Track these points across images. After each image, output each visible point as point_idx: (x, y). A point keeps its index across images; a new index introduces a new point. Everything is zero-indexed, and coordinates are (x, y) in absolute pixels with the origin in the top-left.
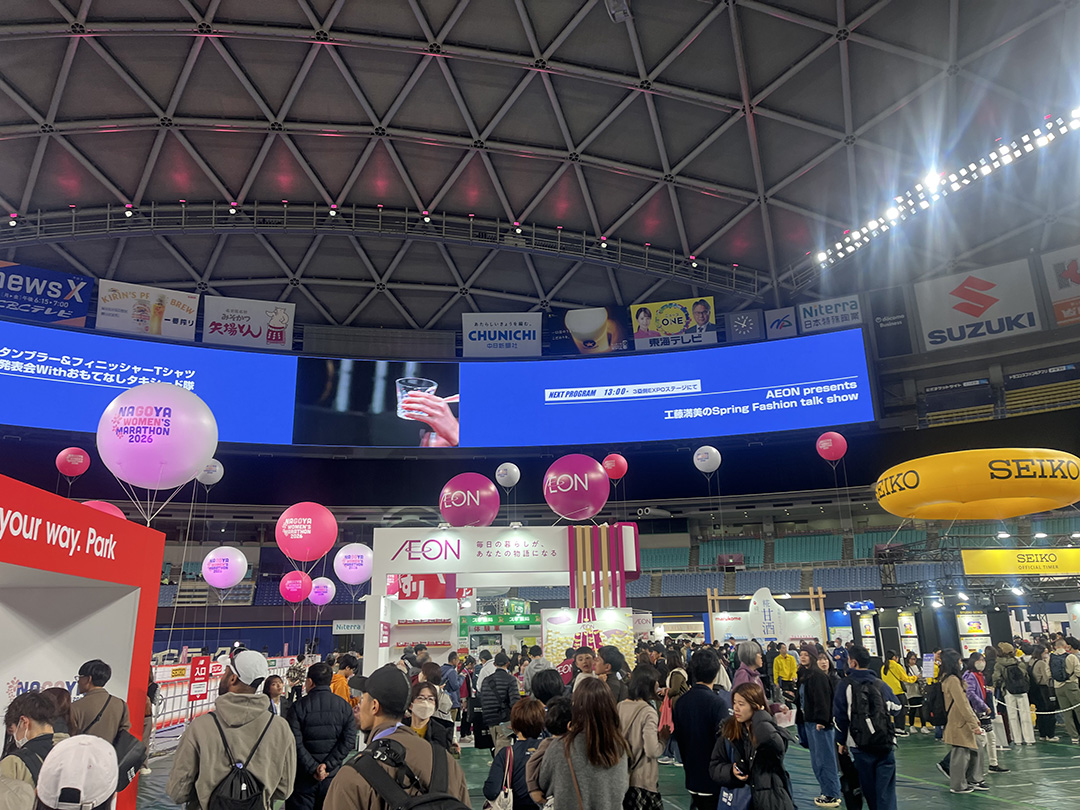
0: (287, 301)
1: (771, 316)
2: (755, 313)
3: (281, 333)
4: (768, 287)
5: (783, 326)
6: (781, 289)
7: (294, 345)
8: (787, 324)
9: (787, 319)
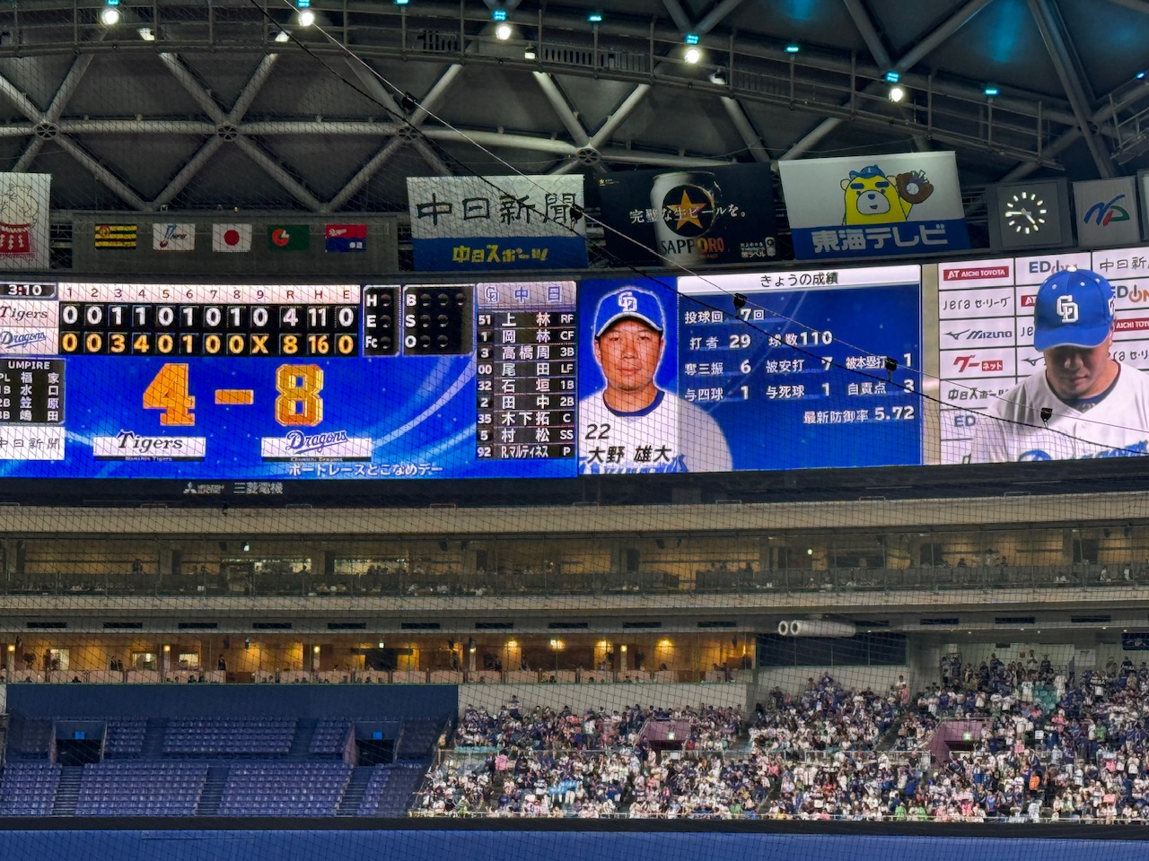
0: (31, 169)
1: (1089, 193)
2: (1051, 186)
3: (25, 236)
4: (1072, 136)
5: (1110, 219)
7: (53, 258)
8: (1118, 214)
9: (1119, 203)
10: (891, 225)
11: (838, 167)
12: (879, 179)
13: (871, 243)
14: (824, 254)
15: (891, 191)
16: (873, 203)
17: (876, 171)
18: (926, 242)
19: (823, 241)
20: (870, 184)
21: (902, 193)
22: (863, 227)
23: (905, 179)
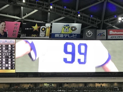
1: (100, 31)
2: (94, 30)
4: (100, 23)
6: (104, 24)
8: (103, 35)
9: (103, 34)
10: (68, 34)
11: (62, 24)
12: (68, 27)
13: (64, 36)
14: (56, 37)
15: (70, 29)
16: (66, 30)
17: (68, 25)
18: (73, 37)
19: (56, 36)
20: (67, 27)
21: (72, 29)
22: (64, 34)
23: (72, 27)
